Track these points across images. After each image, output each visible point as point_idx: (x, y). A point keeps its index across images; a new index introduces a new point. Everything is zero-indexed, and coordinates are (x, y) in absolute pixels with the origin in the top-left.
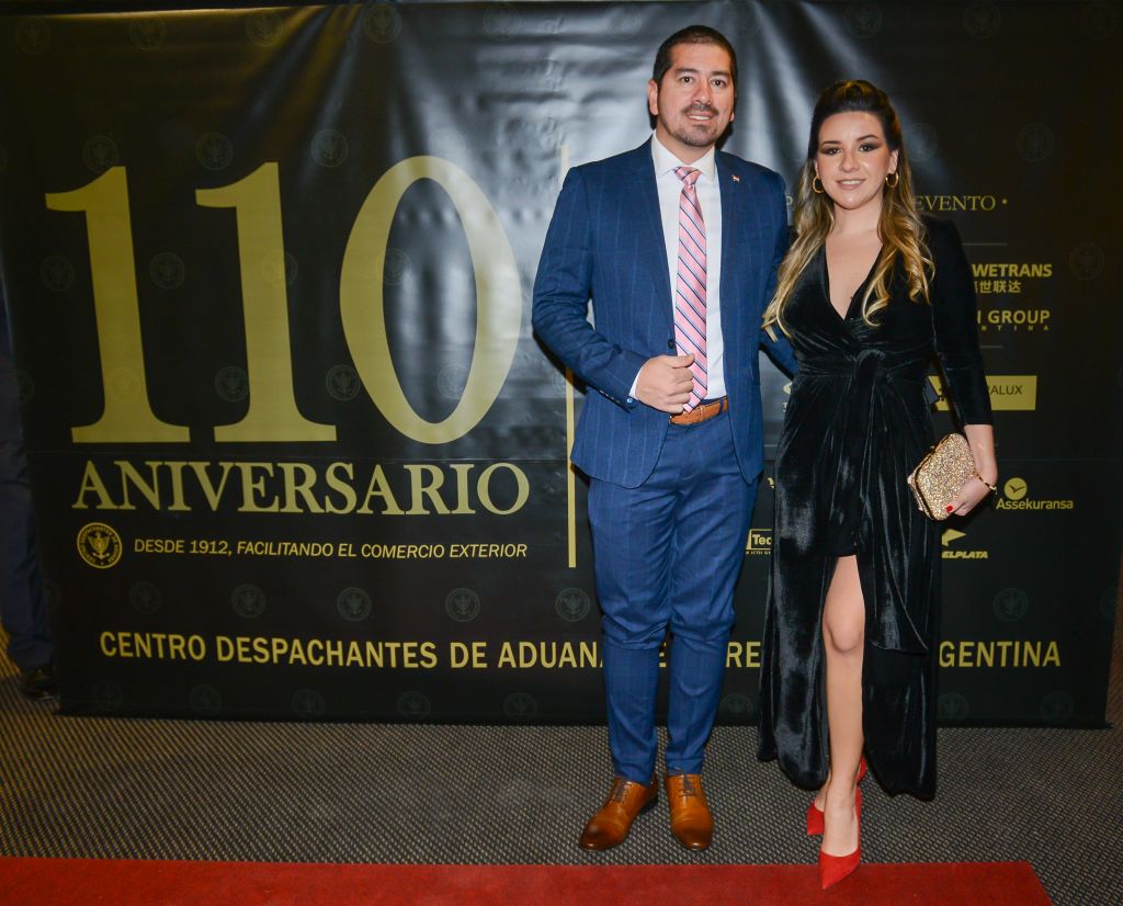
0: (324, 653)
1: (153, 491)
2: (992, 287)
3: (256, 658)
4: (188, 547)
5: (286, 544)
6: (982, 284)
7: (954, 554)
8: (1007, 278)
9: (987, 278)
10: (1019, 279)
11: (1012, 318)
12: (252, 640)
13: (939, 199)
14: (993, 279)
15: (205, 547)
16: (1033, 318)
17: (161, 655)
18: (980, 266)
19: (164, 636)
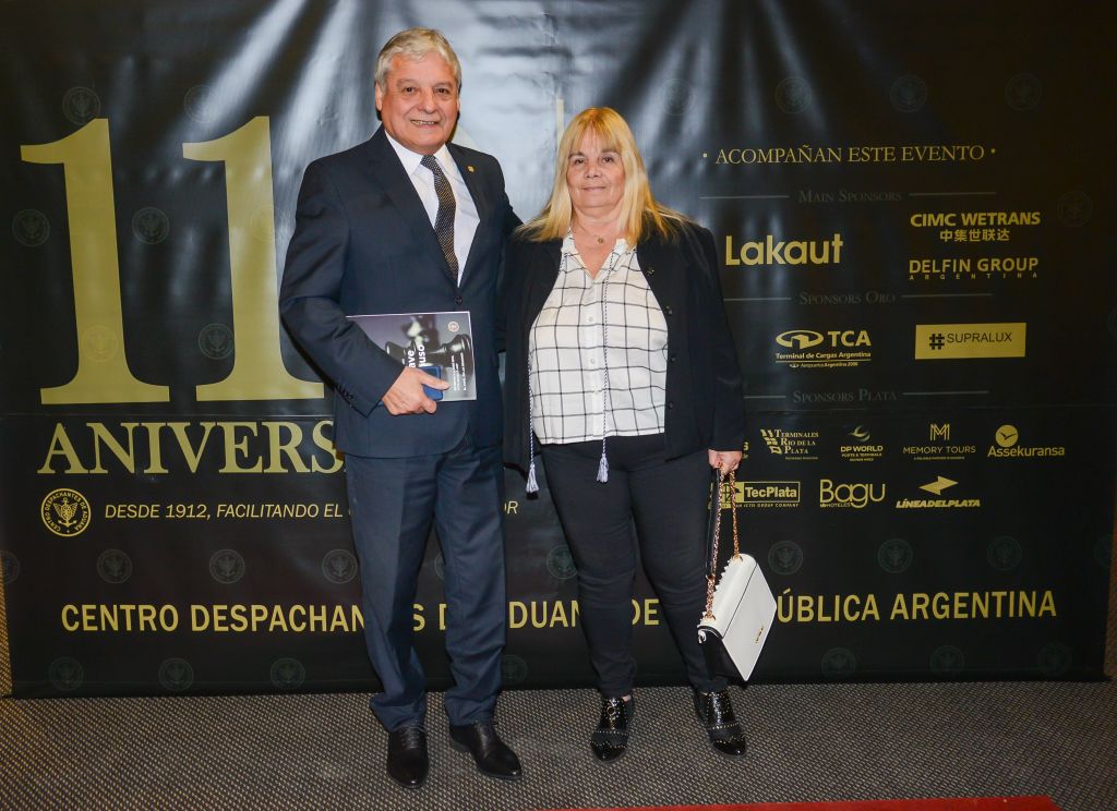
0: (307, 618)
1: (128, 453)
2: (981, 235)
3: (233, 626)
4: (163, 511)
5: (269, 506)
6: (971, 232)
7: (947, 503)
8: (996, 226)
9: (976, 227)
10: (1008, 227)
11: (1001, 266)
12: (229, 609)
13: (928, 149)
14: (981, 228)
15: (182, 511)
16: (1021, 266)
17: (129, 628)
18: (970, 215)
19: (133, 607)
